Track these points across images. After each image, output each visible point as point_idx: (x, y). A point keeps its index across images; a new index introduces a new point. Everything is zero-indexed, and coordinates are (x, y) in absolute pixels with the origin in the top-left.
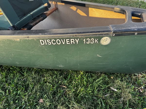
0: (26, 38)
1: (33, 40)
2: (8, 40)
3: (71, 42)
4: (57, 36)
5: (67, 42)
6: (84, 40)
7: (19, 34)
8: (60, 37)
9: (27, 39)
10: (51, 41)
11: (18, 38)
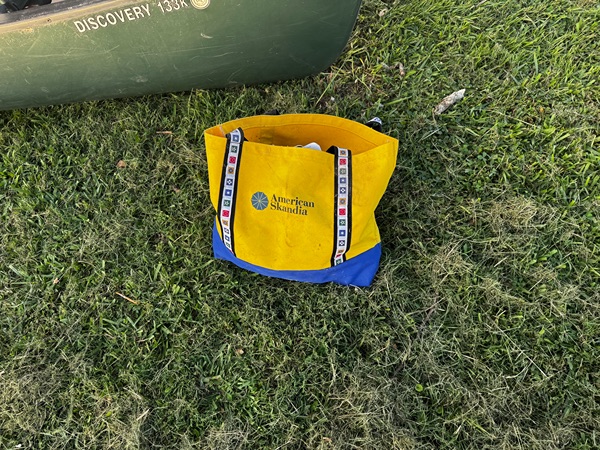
0: (45, 22)
1: (61, 24)
2: (10, 34)
3: (137, 14)
4: (103, 7)
5: (128, 15)
6: (160, 5)
7: (28, 16)
8: (111, 8)
9: (49, 24)
10: (95, 20)
11: (30, 26)
